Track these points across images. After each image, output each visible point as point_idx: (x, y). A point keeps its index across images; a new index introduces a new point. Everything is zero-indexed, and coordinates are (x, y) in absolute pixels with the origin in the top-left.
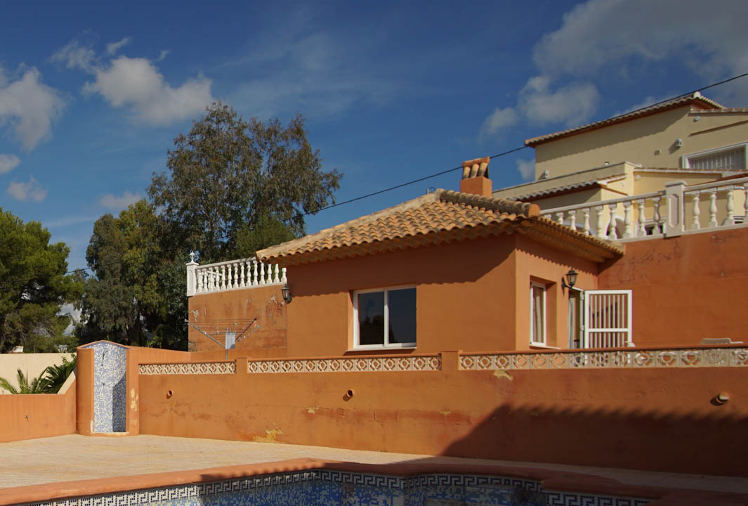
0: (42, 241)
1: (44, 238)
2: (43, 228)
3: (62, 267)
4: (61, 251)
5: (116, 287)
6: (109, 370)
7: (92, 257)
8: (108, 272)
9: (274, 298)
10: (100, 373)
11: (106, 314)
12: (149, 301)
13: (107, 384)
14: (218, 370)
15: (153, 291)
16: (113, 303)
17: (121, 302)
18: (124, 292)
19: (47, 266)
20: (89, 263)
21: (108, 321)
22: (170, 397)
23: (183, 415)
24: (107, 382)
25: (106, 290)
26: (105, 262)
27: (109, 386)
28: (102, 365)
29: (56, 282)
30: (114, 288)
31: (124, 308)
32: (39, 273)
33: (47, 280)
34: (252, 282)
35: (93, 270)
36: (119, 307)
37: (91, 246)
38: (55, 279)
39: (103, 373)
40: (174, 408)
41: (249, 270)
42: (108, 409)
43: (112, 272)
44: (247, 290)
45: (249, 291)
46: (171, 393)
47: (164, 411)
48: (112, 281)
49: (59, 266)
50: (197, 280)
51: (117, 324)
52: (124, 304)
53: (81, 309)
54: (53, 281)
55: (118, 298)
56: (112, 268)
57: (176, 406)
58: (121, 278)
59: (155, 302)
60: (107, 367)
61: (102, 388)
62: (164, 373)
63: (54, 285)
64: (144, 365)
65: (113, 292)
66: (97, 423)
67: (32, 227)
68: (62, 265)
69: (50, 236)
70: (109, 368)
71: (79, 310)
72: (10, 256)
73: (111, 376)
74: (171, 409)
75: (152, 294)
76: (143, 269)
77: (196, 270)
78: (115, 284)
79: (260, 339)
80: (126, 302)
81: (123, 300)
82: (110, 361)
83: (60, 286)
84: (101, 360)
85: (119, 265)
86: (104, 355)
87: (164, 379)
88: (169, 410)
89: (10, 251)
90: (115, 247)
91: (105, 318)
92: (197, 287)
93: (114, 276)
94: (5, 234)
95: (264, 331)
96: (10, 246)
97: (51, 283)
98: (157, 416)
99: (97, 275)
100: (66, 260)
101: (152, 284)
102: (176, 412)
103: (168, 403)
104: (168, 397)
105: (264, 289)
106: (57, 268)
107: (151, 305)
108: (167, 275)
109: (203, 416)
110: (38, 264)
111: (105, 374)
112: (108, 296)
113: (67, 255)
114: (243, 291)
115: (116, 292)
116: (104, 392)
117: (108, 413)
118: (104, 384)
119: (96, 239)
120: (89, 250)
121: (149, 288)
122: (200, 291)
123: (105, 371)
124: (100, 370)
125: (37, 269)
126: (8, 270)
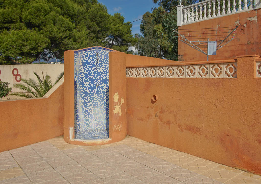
0: (120, 20)
1: (122, 20)
2: (121, 16)
3: (129, 32)
4: (129, 25)
5: (151, 40)
6: (102, 73)
7: (142, 29)
8: (148, 34)
9: (238, 22)
10: (94, 76)
11: (147, 51)
12: (164, 45)
13: (100, 86)
14: (197, 74)
15: (165, 41)
16: (149, 46)
17: (153, 46)
18: (154, 41)
19: (122, 30)
20: (141, 31)
21: (148, 53)
22: (155, 102)
23: (168, 123)
24: (101, 84)
25: (147, 41)
26: (147, 30)
27: (102, 87)
28: (96, 69)
29: (126, 37)
30: (150, 40)
31: (154, 48)
32: (119, 33)
33: (122, 36)
34: (221, 13)
35: (143, 34)
36: (152, 47)
37: (142, 24)
38: (126, 36)
39: (97, 76)
40: (158, 114)
41: (219, 5)
42: (102, 109)
43: (149, 34)
44: (218, 18)
45: (219, 19)
46: (155, 97)
47: (149, 116)
48: (149, 37)
49: (128, 31)
50: (183, 17)
51: (151, 55)
52: (154, 46)
53: (138, 49)
54: (125, 37)
55: (151, 44)
56: (149, 32)
57: (160, 112)
58: (153, 36)
59: (166, 46)
60: (101, 70)
61: (96, 90)
62: (149, 76)
63: (125, 38)
64: (132, 68)
65: (150, 42)
66: (91, 122)
67: (116, 15)
68: (129, 31)
69: (124, 19)
70: (102, 71)
71: (137, 49)
72: (100, 23)
73: (104, 78)
74: (156, 115)
75: (165, 42)
76: (155, 20)
77: (183, 10)
78: (150, 38)
79: (227, 51)
80: (155, 45)
81: (154, 45)
82: (103, 65)
83: (128, 39)
84: (95, 64)
85: (152, 31)
86: (97, 60)
87: (149, 82)
88: (154, 116)
89: (100, 20)
90: (150, 24)
91: (146, 52)
92: (184, 20)
93: (150, 35)
94: (98, 12)
95: (230, 46)
96: (100, 18)
97: (124, 37)
98: (142, 120)
99: (144, 36)
100: (131, 29)
101: (165, 38)
102: (161, 119)
103: (152, 108)
104: (153, 102)
105: (230, 16)
106: (126, 32)
107: (164, 47)
108: (167, 20)
109: (190, 129)
110: (118, 29)
111: (99, 77)
112: (148, 43)
113: (131, 27)
114: (215, 19)
115: (151, 42)
116: (98, 93)
117: (102, 113)
118: (98, 86)
119: (144, 21)
120: (141, 26)
121: (164, 40)
122: (186, 23)
123: (99, 74)
124: (94, 73)
125: (117, 31)
126: (100, 29)
